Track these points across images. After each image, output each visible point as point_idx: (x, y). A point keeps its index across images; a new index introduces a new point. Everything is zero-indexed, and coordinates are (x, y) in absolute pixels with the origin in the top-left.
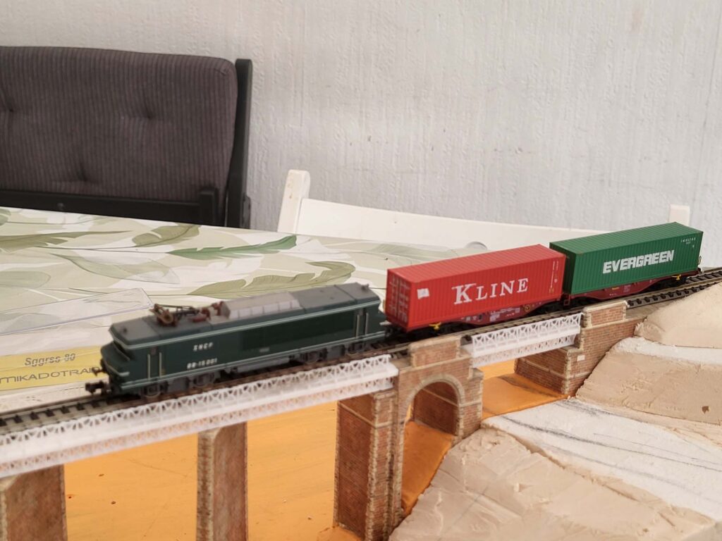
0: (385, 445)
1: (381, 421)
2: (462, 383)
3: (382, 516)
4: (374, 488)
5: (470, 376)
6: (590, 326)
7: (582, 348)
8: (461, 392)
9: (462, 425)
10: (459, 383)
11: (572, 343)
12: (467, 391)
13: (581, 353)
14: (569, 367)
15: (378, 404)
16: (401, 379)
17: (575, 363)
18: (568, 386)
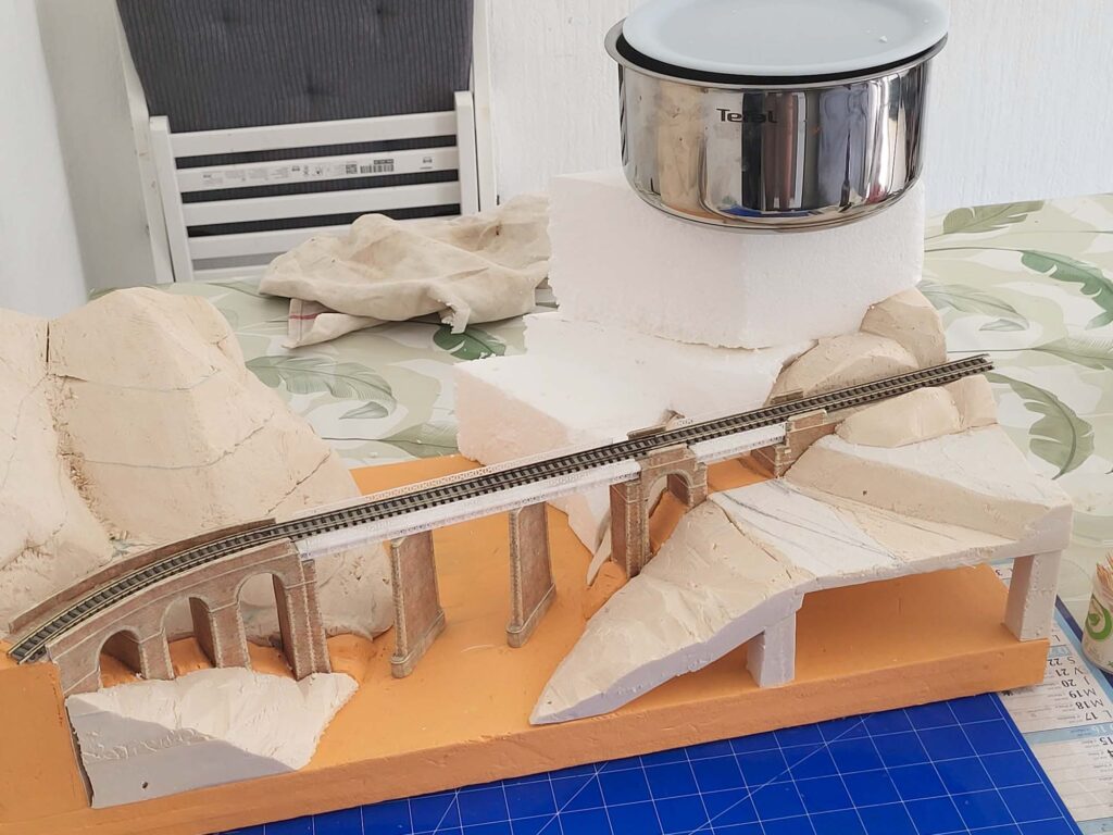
0: (636, 514)
1: (631, 499)
2: (690, 474)
3: (636, 557)
4: (629, 540)
5: (696, 469)
6: (794, 430)
7: (788, 445)
8: (690, 478)
9: (692, 500)
10: (688, 473)
11: (781, 441)
12: (694, 478)
13: (787, 448)
14: (778, 458)
15: (629, 489)
16: (643, 474)
17: (783, 454)
18: (778, 471)
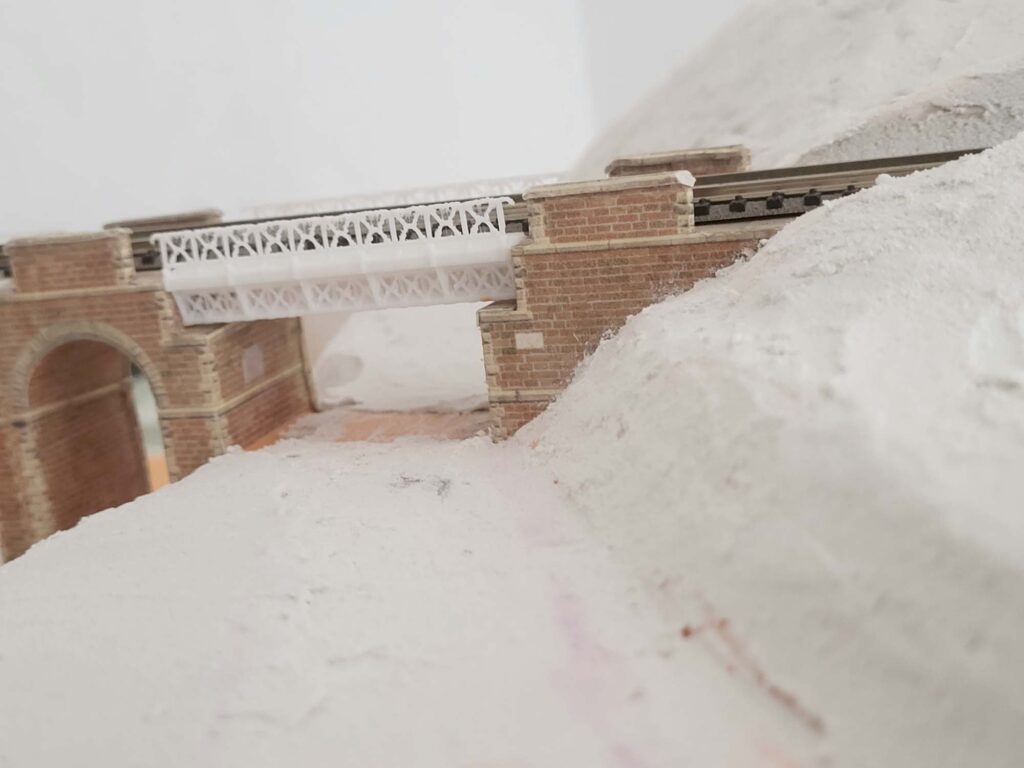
2: (150, 354)
5: (165, 340)
10: (139, 350)
13: (525, 325)
14: (490, 363)
17: (510, 352)
18: (501, 424)
